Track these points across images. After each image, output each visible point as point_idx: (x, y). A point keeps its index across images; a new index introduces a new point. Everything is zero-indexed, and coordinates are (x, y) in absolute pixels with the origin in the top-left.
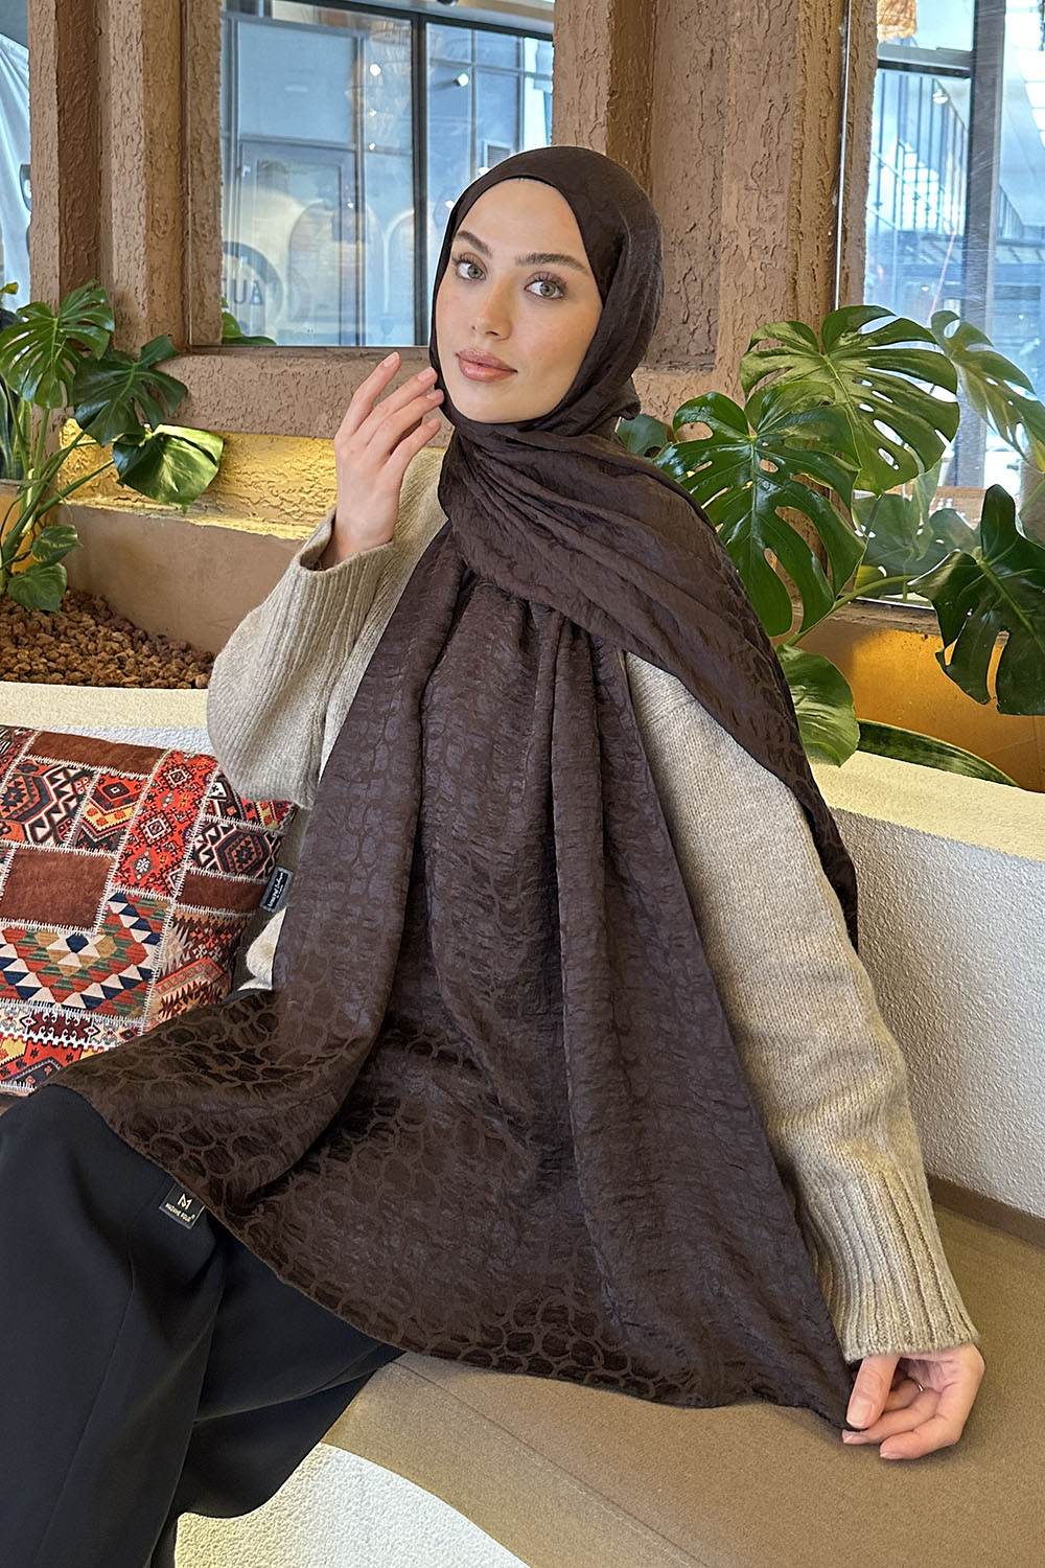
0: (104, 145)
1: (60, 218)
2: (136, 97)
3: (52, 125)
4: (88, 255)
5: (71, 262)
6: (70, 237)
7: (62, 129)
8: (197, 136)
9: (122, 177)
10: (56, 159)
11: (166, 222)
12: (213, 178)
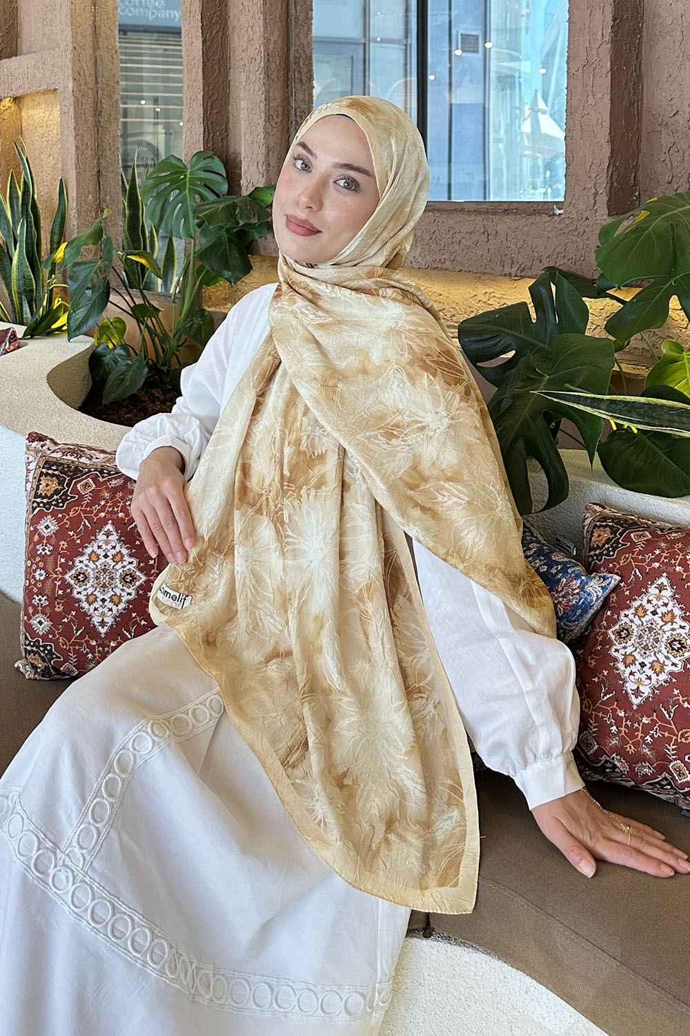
0: (232, 64)
1: (204, 114)
2: (258, 30)
3: (199, 51)
4: (222, 139)
5: (210, 145)
6: (210, 128)
7: (205, 54)
8: (298, 55)
9: (247, 87)
10: (202, 74)
11: (277, 115)
12: (308, 84)
